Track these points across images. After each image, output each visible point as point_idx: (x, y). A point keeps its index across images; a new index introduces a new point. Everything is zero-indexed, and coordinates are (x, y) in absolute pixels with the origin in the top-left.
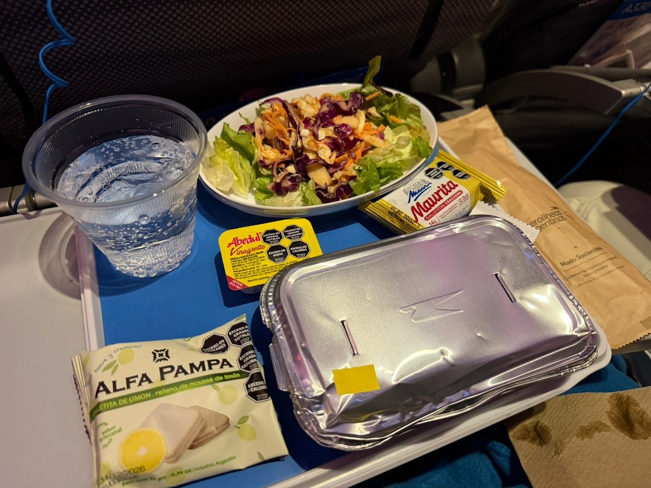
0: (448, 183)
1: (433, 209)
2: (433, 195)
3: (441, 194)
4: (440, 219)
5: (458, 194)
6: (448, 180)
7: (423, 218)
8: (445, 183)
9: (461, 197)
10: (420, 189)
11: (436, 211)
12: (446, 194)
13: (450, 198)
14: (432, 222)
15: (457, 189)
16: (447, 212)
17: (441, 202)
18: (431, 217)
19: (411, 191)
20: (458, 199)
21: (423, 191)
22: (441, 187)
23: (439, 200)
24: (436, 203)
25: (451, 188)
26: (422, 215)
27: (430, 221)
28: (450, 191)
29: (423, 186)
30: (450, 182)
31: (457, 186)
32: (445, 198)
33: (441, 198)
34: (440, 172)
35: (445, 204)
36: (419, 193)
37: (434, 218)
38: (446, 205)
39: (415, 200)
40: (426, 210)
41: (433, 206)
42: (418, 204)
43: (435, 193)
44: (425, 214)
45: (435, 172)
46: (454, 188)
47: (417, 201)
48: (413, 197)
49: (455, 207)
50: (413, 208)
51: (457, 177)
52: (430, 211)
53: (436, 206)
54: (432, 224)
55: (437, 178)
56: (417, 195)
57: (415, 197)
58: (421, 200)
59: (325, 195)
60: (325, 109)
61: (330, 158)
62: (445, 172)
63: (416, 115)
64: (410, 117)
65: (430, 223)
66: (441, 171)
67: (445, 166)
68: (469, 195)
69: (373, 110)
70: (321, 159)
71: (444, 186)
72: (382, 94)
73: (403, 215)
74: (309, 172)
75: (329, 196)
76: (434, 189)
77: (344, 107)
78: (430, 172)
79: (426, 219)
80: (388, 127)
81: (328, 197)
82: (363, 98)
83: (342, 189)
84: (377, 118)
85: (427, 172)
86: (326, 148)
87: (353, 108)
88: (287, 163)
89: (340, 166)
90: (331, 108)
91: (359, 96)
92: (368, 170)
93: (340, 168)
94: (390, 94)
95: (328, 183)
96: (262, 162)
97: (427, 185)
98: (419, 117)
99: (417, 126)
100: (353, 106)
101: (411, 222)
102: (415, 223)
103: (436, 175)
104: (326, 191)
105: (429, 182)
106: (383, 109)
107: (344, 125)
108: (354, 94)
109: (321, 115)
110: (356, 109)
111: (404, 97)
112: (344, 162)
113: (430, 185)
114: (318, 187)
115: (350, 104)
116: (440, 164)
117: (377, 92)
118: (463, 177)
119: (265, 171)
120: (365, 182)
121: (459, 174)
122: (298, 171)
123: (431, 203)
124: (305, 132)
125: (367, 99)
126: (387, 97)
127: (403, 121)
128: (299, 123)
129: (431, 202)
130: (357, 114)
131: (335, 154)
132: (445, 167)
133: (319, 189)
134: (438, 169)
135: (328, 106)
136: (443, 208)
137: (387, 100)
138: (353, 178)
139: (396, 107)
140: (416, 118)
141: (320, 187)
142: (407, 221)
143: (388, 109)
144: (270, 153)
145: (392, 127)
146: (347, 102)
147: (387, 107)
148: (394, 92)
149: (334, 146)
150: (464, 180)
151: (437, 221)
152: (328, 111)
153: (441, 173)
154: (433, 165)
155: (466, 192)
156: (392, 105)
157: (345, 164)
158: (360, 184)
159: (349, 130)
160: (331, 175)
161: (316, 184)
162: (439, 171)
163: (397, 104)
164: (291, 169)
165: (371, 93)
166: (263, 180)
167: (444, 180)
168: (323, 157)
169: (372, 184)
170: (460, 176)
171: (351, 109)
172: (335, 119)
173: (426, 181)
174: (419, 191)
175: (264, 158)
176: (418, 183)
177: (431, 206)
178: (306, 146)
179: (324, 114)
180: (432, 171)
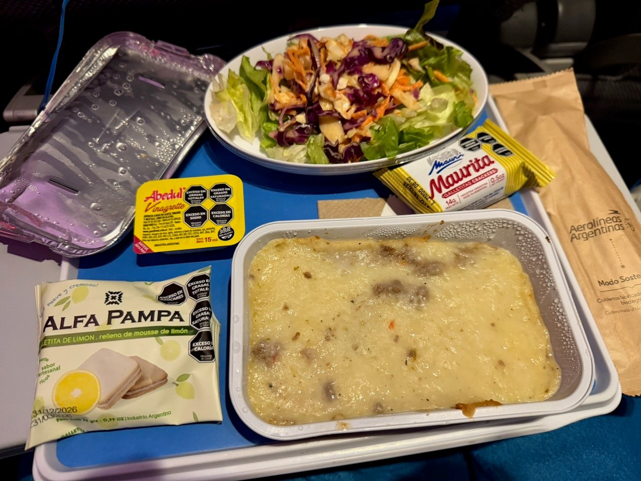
0: (483, 158)
1: (456, 185)
2: (461, 170)
4: (462, 198)
5: (491, 173)
6: (485, 154)
7: (441, 195)
8: (480, 157)
9: (494, 176)
10: (448, 160)
11: (459, 189)
12: (477, 171)
13: (480, 176)
14: (450, 200)
15: (492, 166)
16: (473, 192)
17: (469, 178)
18: (451, 195)
19: (436, 161)
20: (489, 178)
21: (450, 163)
22: (474, 161)
23: (466, 176)
24: (461, 179)
25: (485, 165)
26: (440, 191)
27: (448, 199)
28: (483, 168)
29: (453, 157)
30: (486, 157)
31: (493, 162)
32: (474, 174)
33: (469, 174)
34: (477, 144)
35: (471, 182)
36: (445, 165)
37: (454, 197)
38: (473, 184)
39: (438, 172)
40: (447, 185)
41: (457, 182)
42: (440, 178)
43: (464, 167)
44: (444, 190)
45: (472, 143)
46: (489, 165)
47: (440, 174)
48: (437, 168)
49: (484, 188)
50: (432, 182)
51: (497, 152)
52: (451, 188)
53: (460, 183)
54: (450, 203)
55: (473, 150)
56: (442, 167)
57: (439, 169)
58: (445, 174)
59: (333, 154)
60: (356, 53)
61: (347, 111)
62: (484, 145)
63: (465, 75)
64: (458, 77)
66: (480, 143)
67: (486, 138)
68: (506, 176)
69: (415, 63)
70: (336, 111)
71: (477, 161)
72: (429, 44)
73: (418, 188)
74: (322, 124)
75: (337, 155)
76: (465, 162)
77: (378, 53)
78: (466, 143)
79: (444, 196)
80: (427, 85)
81: (335, 156)
82: (405, 46)
83: (353, 151)
84: (418, 72)
85: (463, 141)
86: (344, 100)
87: (388, 56)
88: (299, 110)
89: (356, 123)
90: (363, 54)
91: (400, 43)
92: (385, 133)
93: (356, 125)
94: (440, 46)
95: (340, 141)
96: (272, 105)
97: (458, 156)
98: (469, 77)
99: (464, 88)
100: (390, 54)
101: (425, 197)
102: (429, 199)
103: (472, 147)
104: (335, 149)
105: (462, 154)
106: (426, 62)
107: (372, 75)
108: (395, 41)
109: (348, 60)
110: (392, 59)
111: (458, 51)
112: (361, 119)
113: (461, 157)
114: (327, 143)
115: (386, 51)
116: (481, 135)
117: (423, 41)
118: (503, 154)
119: (273, 116)
120: (379, 146)
121: (500, 149)
122: (309, 121)
123: (456, 179)
124: (325, 77)
125: (411, 48)
126: (435, 49)
127: (450, 80)
128: (321, 66)
130: (392, 64)
131: (354, 108)
132: (485, 140)
133: (328, 146)
134: (477, 140)
135: (359, 50)
136: (468, 186)
137: (435, 52)
138: (366, 139)
139: (443, 62)
140: (465, 78)
141: (330, 144)
142: (421, 196)
143: (432, 63)
144: (283, 96)
145: (433, 85)
146: (383, 49)
147: (432, 61)
148: (447, 43)
149: (355, 98)
150: (504, 157)
151: (458, 200)
152: (358, 57)
153: (479, 146)
154: (473, 135)
155: (502, 170)
156: (438, 59)
157: (362, 122)
158: (373, 148)
159: (376, 81)
160: (346, 132)
161: (326, 140)
162: (477, 142)
163: (446, 59)
164: (301, 118)
165: (416, 41)
166: (269, 126)
167: (479, 154)
168: (339, 110)
169: (388, 150)
170: (500, 152)
171: (385, 57)
172: (365, 66)
173: (457, 152)
174: (446, 162)
175: (276, 101)
176: (448, 152)
177: (455, 182)
178: (322, 94)
179: (352, 59)
180: (469, 142)
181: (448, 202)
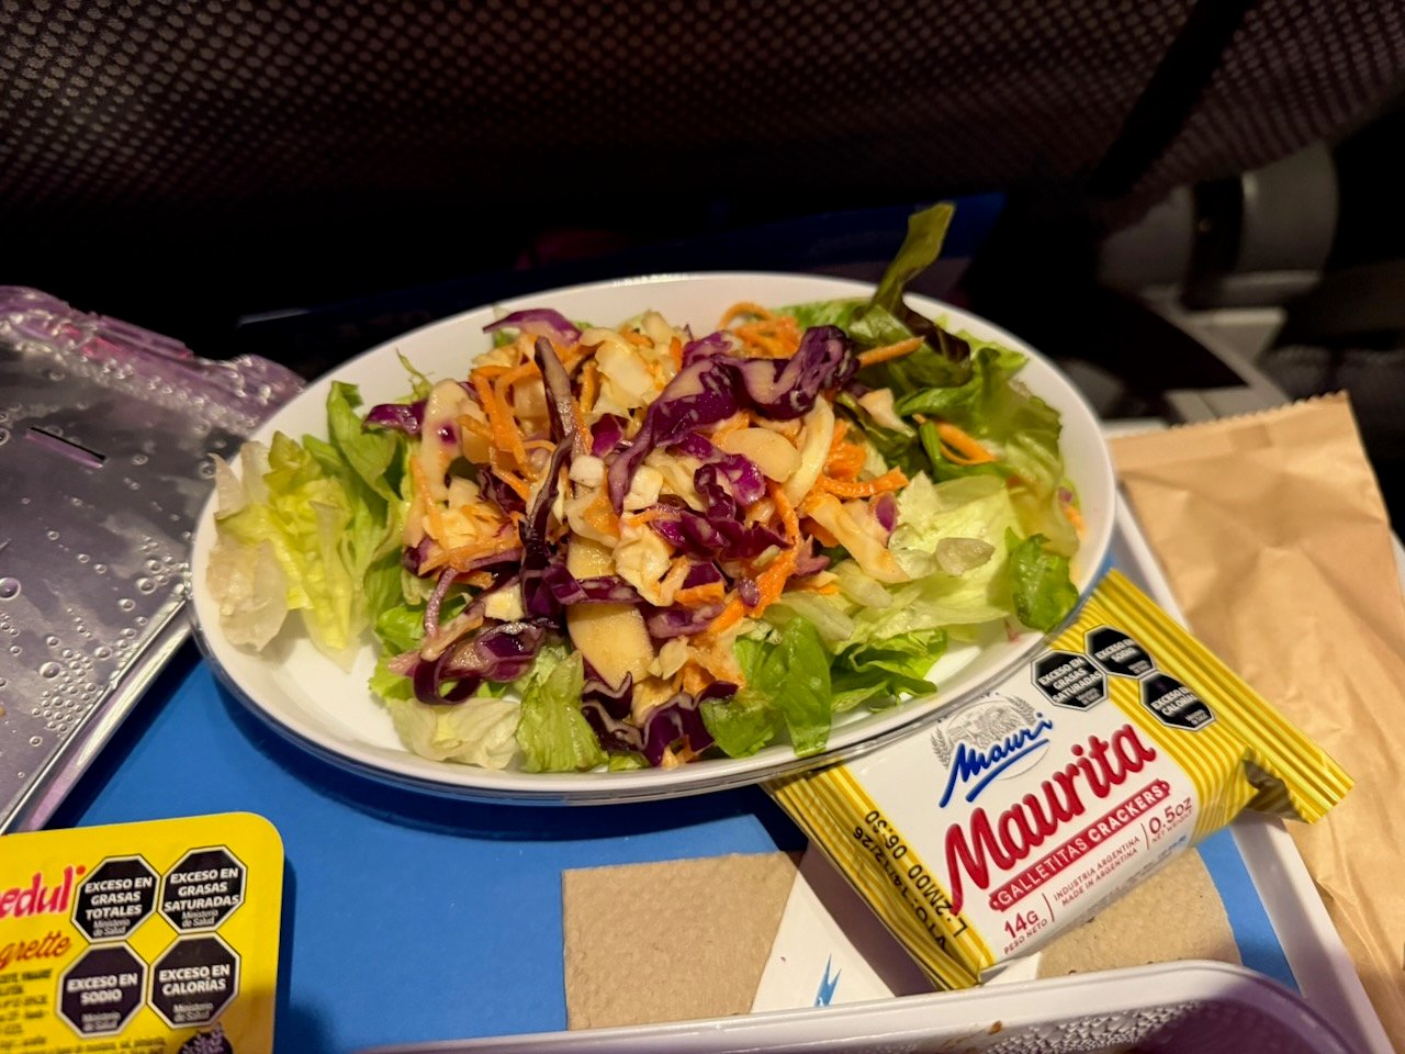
0: (1117, 738)
1: (1037, 854)
2: (1048, 788)
3: (1081, 784)
4: (1059, 906)
5: (1149, 796)
6: (1119, 721)
7: (986, 894)
8: (1106, 737)
9: (1158, 811)
10: (1001, 746)
11: (1046, 870)
12: (1101, 792)
13: (1113, 813)
14: (1019, 918)
15: (1151, 772)
16: (1094, 878)
17: (1077, 825)
18: (1020, 896)
19: (962, 749)
20: (1145, 819)
21: (1010, 755)
22: (1088, 749)
23: (1066, 818)
24: (1052, 829)
25: (1126, 765)
26: (981, 879)
27: (1010, 916)
28: (1121, 776)
30: (1129, 733)
31: (1151, 755)
33: (1078, 807)
34: (1095, 681)
35: (1087, 841)
36: (994, 766)
37: (1032, 903)
38: (1092, 845)
39: (971, 797)
40: (1006, 854)
41: (1037, 842)
42: (979, 820)
43: (1060, 778)
44: (998, 877)
45: (1078, 676)
46: (1139, 767)
47: (979, 802)
48: (963, 779)
49: (1130, 855)
50: (955, 836)
51: (1159, 713)
52: (1021, 866)
53: (1051, 843)
54: (1018, 929)
55: (1080, 704)
56: (984, 773)
57: (974, 780)
58: (998, 800)
62: (1113, 680)
65: (1008, 927)
66: (1103, 673)
67: (1119, 652)
68: (1194, 801)
71: (1099, 748)
73: (908, 861)
76: (1054, 757)
78: (1058, 672)
79: (996, 902)
85: (1046, 667)
101: (931, 906)
102: (946, 913)
103: (1076, 689)
113: (1045, 733)
116: (1104, 638)
118: (1181, 718)
121: (1169, 697)
123: (1032, 828)
129: (1036, 820)
132: (1120, 661)
134: (1095, 660)
136: (1077, 856)
142: (919, 896)
150: (1185, 730)
151: (1044, 915)
153: (1099, 686)
154: (1075, 641)
155: (1182, 786)
162: (1092, 669)
167: (1104, 720)
170: (1171, 713)
174: (997, 753)
176: (1002, 711)
177: (1032, 840)
180: (1066, 668)
181: (1014, 926)
